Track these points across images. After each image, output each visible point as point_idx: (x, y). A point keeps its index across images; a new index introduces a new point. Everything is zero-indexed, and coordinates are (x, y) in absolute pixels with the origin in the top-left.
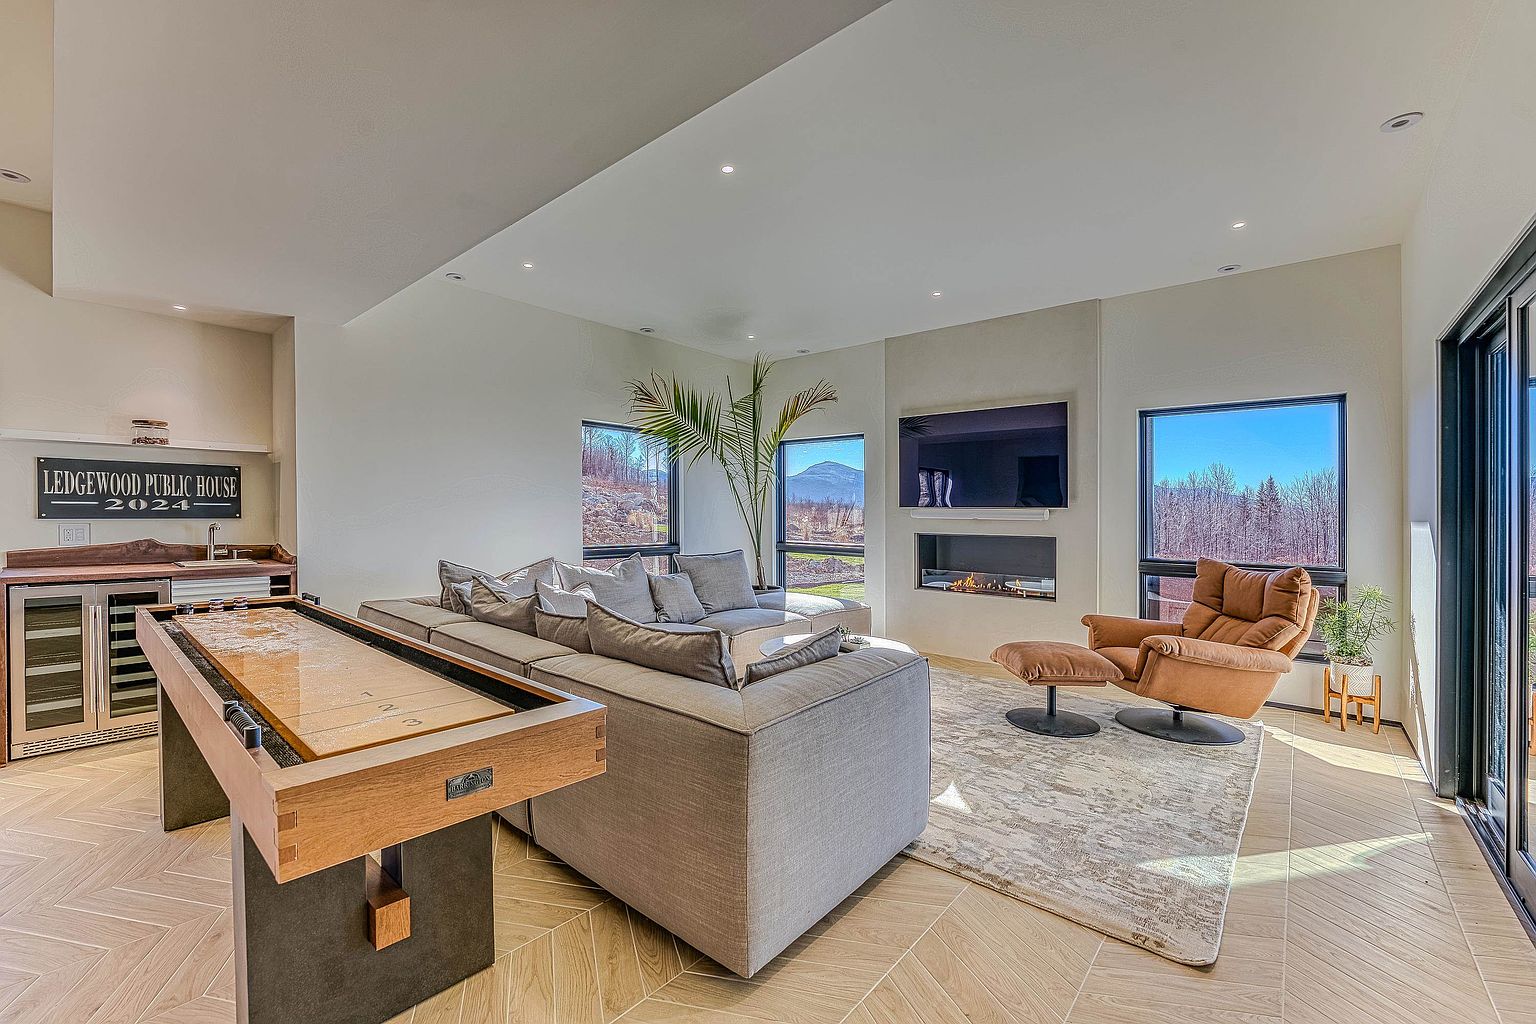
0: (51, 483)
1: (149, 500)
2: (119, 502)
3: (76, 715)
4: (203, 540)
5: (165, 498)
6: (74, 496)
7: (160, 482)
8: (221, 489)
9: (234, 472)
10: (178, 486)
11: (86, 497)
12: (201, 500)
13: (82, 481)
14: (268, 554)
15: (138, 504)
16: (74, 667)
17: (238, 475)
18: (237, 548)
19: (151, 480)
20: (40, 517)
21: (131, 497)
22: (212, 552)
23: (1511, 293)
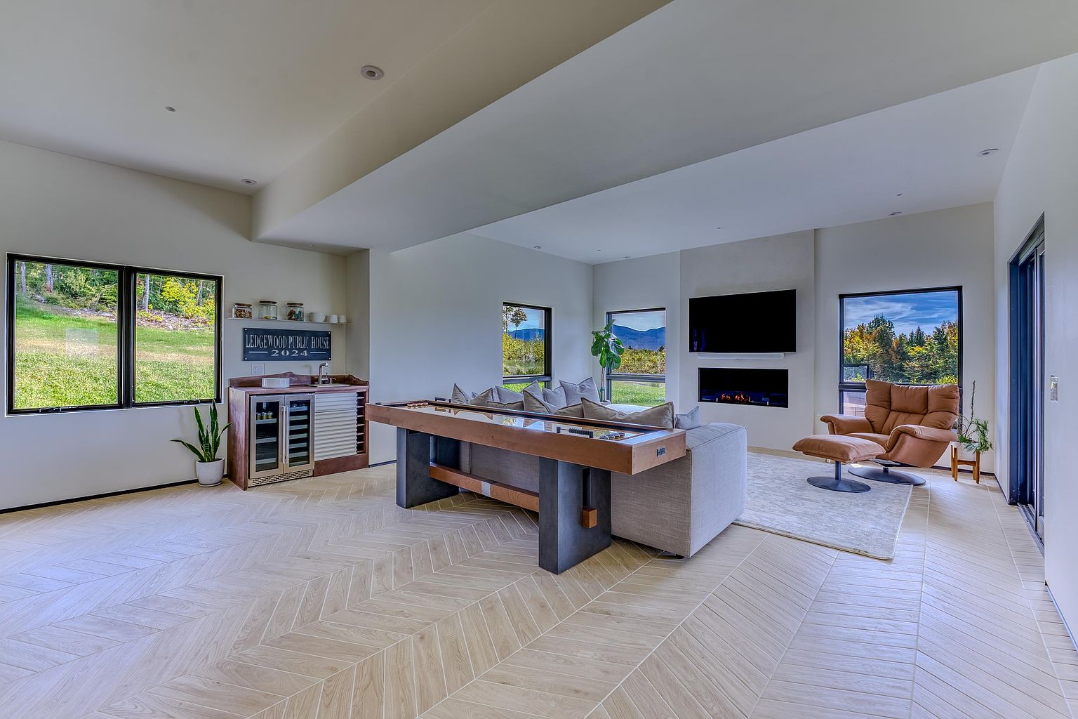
0: (249, 342)
1: (290, 350)
2: (277, 352)
3: (275, 466)
4: (315, 373)
5: (297, 349)
6: (258, 348)
7: (295, 340)
8: (323, 345)
9: (328, 335)
10: (303, 343)
11: (263, 349)
12: (313, 350)
13: (262, 340)
14: (347, 380)
15: (285, 353)
16: (274, 439)
17: (330, 336)
18: (333, 377)
19: (291, 339)
20: (244, 360)
21: (282, 349)
22: (321, 380)
23: (1036, 247)
